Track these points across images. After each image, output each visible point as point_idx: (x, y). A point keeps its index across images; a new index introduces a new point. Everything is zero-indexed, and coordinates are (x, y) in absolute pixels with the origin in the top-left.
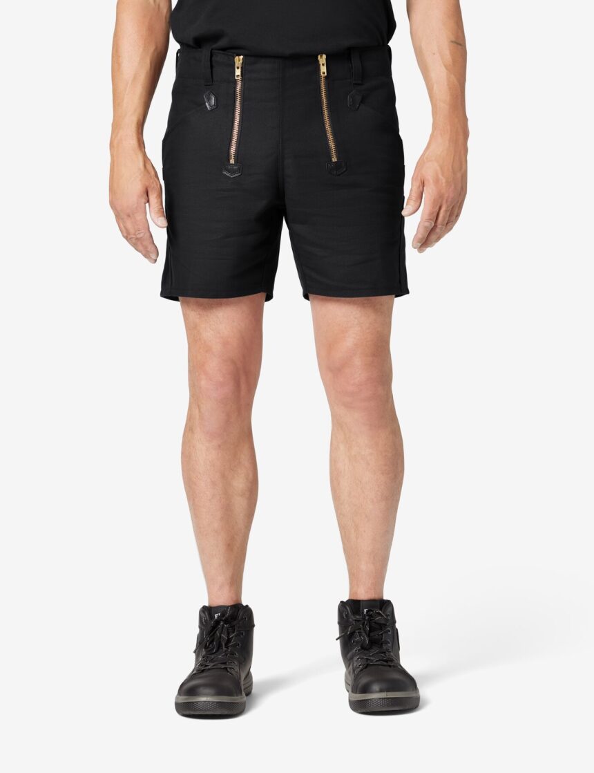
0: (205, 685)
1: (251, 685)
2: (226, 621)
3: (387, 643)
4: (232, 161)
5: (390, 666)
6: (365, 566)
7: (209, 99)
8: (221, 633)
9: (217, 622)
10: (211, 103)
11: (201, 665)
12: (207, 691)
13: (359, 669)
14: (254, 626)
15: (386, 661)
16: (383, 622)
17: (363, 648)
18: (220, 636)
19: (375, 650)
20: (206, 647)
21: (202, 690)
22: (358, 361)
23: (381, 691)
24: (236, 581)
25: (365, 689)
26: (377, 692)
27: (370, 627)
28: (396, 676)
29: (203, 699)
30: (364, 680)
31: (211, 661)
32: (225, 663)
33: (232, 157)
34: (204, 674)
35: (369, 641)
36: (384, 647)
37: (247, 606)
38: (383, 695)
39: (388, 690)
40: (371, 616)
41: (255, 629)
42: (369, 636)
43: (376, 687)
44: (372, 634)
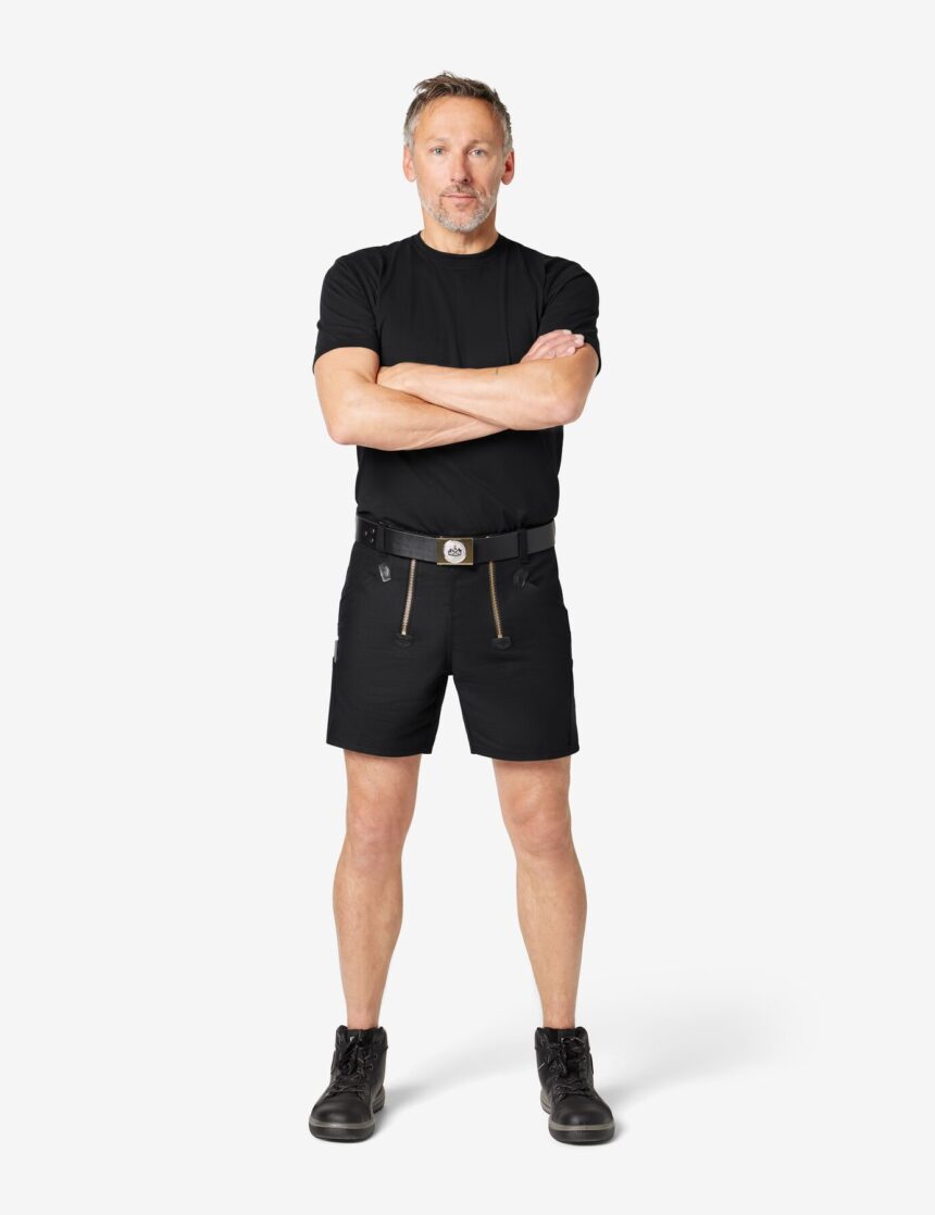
0: (337, 1112)
1: (383, 1101)
2: (360, 1044)
3: (583, 1070)
4: (404, 633)
5: (587, 1096)
6: (558, 998)
7: (384, 571)
8: (356, 1056)
9: (352, 1045)
10: (385, 573)
11: (334, 1087)
12: (337, 1117)
13: (559, 1100)
14: (387, 1048)
15: (584, 1090)
16: (579, 1051)
17: (561, 1076)
18: (356, 1060)
19: (572, 1079)
20: (340, 1068)
21: (333, 1116)
22: (541, 817)
23: (581, 1124)
24: (374, 1005)
25: (566, 1121)
26: (576, 1125)
27: (567, 1055)
28: (592, 1108)
29: (334, 1125)
30: (565, 1111)
31: (344, 1083)
32: (356, 1087)
33: (405, 628)
34: (336, 1098)
35: (568, 1069)
36: (581, 1075)
37: (381, 1028)
38: (583, 1128)
39: (587, 1123)
40: (567, 1044)
41: (388, 1051)
42: (566, 1064)
43: (575, 1119)
44: (569, 1062)
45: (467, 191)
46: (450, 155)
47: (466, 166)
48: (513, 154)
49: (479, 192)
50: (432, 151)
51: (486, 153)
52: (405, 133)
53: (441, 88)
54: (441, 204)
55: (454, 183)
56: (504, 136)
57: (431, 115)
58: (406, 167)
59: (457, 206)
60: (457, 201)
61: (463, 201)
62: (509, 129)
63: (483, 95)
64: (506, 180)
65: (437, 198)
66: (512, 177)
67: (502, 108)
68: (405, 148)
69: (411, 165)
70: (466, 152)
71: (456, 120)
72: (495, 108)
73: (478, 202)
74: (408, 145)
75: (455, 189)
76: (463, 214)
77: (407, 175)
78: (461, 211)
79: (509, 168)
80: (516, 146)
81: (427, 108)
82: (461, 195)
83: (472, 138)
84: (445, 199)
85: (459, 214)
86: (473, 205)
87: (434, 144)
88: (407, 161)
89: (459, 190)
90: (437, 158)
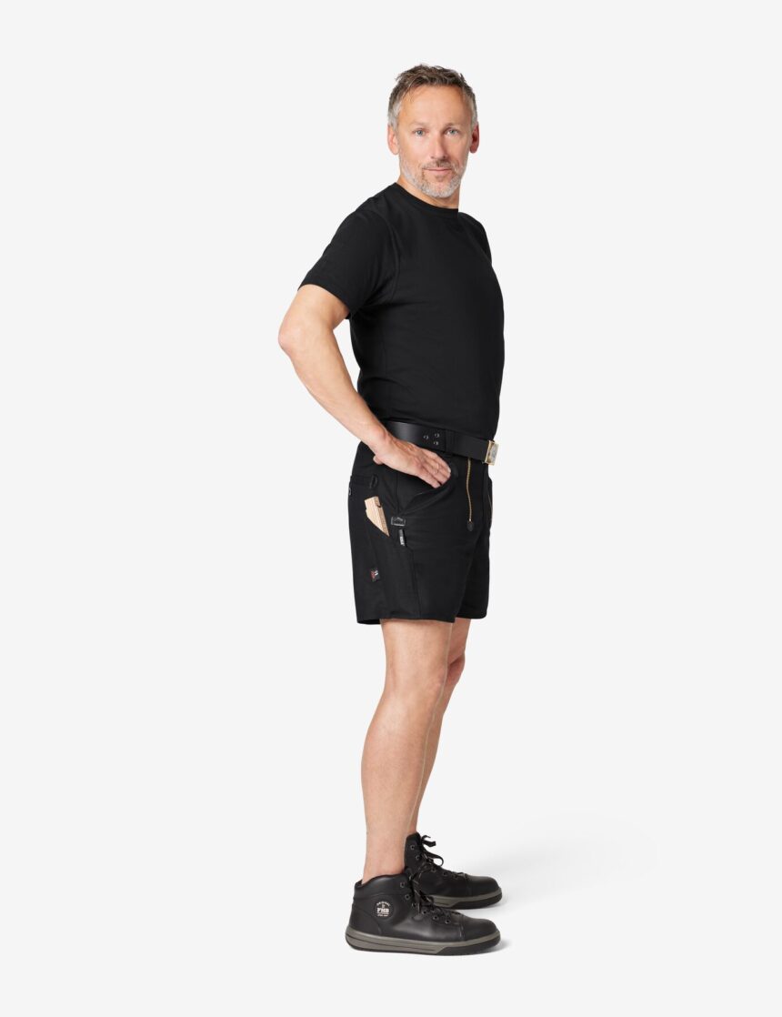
45: (446, 165)
46: (429, 135)
47: (444, 147)
48: (477, 127)
49: (454, 165)
50: (414, 132)
51: (458, 131)
52: (389, 115)
53: (418, 78)
54: (423, 176)
55: (434, 160)
56: (471, 114)
57: (411, 102)
58: (390, 143)
59: (437, 177)
60: (436, 173)
61: (442, 173)
62: (475, 108)
63: (452, 81)
64: (473, 149)
65: (419, 171)
66: (478, 145)
67: (468, 90)
68: (389, 126)
69: (395, 140)
70: (444, 132)
71: (432, 105)
72: (464, 93)
73: (454, 173)
74: (392, 125)
75: (435, 165)
76: (442, 184)
77: (391, 149)
78: (442, 181)
79: (475, 139)
80: (480, 120)
81: (408, 96)
82: (440, 168)
83: (447, 121)
84: (427, 172)
85: (438, 184)
86: (450, 175)
87: (416, 127)
88: (390, 136)
89: (438, 166)
90: (418, 138)
